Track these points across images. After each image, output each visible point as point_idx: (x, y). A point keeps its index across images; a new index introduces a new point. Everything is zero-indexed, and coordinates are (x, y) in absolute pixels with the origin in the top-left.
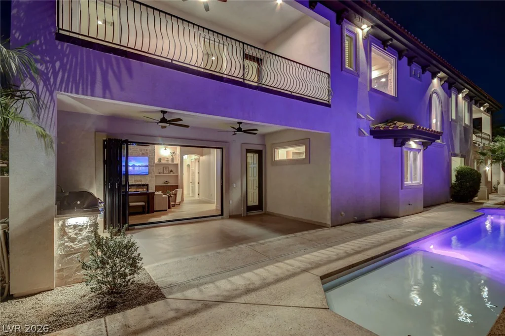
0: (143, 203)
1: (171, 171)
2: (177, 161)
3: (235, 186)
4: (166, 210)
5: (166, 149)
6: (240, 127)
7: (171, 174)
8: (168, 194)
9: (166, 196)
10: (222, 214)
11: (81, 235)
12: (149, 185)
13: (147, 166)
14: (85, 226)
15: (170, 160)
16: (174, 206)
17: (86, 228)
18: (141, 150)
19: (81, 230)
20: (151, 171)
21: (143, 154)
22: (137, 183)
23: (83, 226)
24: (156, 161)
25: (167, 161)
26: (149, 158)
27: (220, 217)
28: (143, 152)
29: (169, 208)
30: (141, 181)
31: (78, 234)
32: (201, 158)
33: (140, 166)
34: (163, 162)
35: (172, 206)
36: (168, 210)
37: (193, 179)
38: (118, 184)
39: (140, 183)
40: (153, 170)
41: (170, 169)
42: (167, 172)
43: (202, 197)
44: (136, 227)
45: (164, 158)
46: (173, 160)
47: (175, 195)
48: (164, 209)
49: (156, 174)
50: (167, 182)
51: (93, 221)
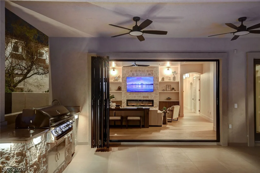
0: (139, 118)
1: (173, 89)
2: (178, 79)
3: (236, 106)
4: (161, 126)
5: (168, 69)
6: (242, 25)
7: (173, 91)
8: (164, 111)
9: (161, 112)
10: (218, 140)
11: (8, 165)
12: (154, 101)
13: (152, 84)
14: (12, 155)
15: (172, 79)
16: (171, 122)
17: (13, 157)
18: (148, 71)
19: (8, 159)
20: (156, 88)
21: (149, 74)
22: (145, 99)
23: (10, 154)
24: (160, 80)
25: (169, 79)
26: (154, 77)
27: (215, 144)
28: (149, 72)
29: (165, 123)
30: (148, 97)
31: (4, 163)
32: (202, 76)
33: (147, 85)
34: (166, 80)
35: (169, 122)
36: (163, 126)
37: (195, 96)
38: (100, 101)
39: (147, 99)
40: (157, 87)
41: (172, 87)
42: (170, 90)
43: (202, 114)
44: (122, 143)
45: (167, 77)
46: (174, 78)
47: (172, 111)
48: (159, 125)
49: (159, 92)
50: (169, 99)
51: (21, 149)
